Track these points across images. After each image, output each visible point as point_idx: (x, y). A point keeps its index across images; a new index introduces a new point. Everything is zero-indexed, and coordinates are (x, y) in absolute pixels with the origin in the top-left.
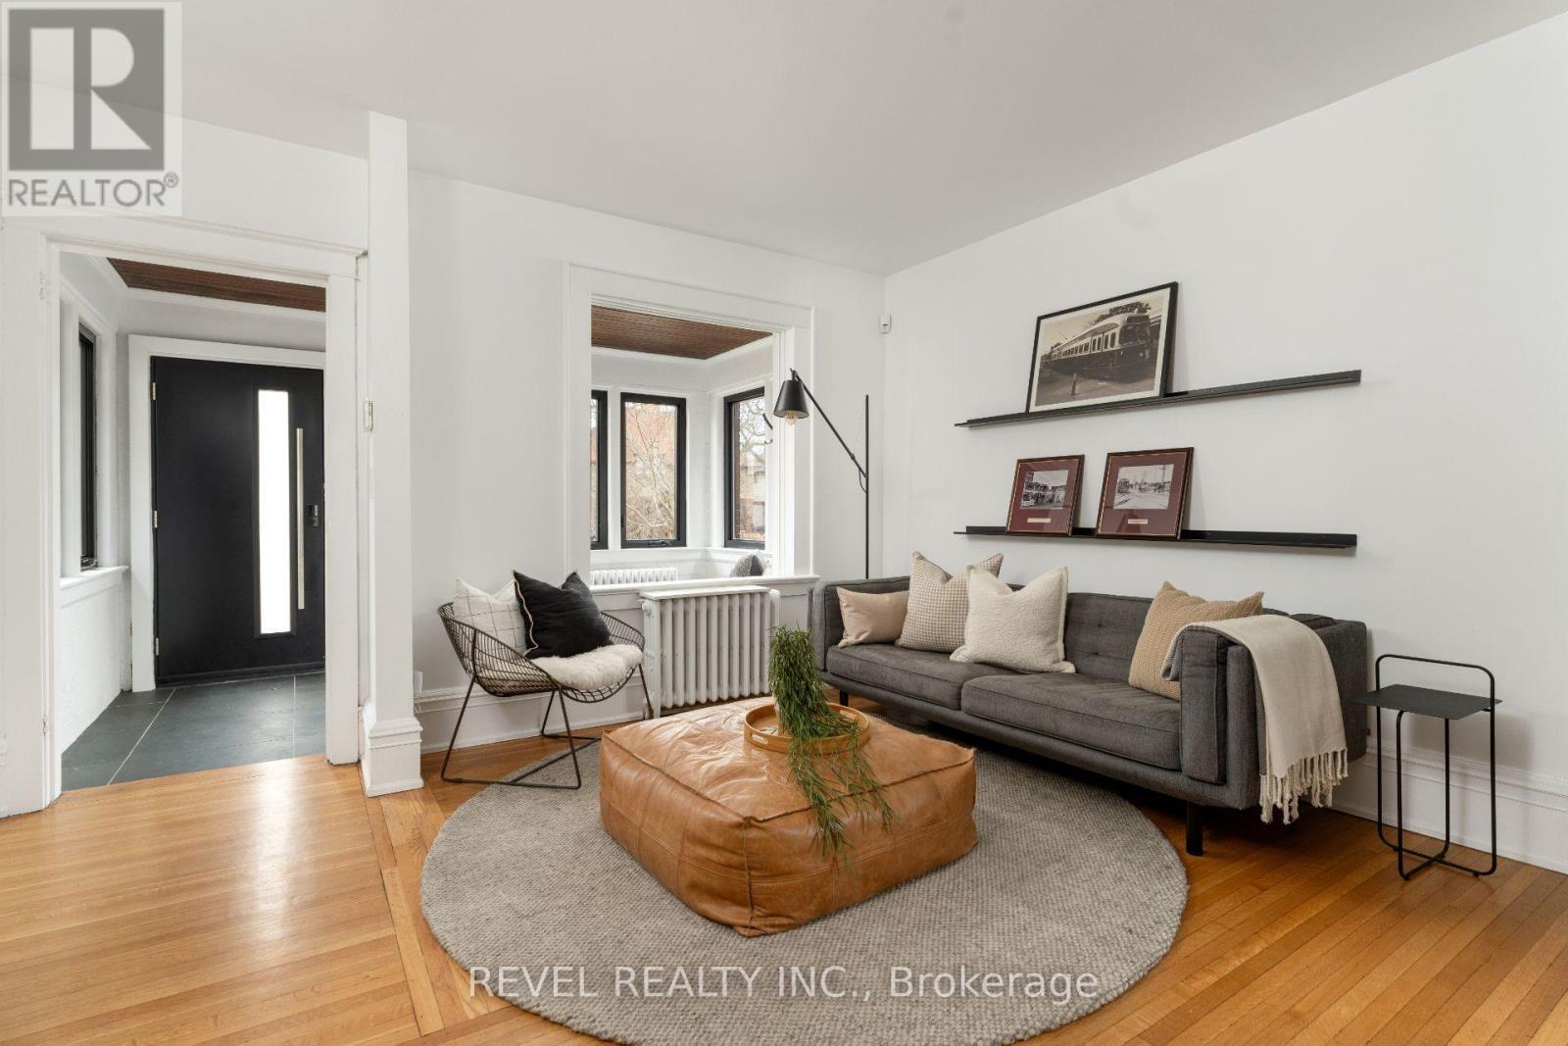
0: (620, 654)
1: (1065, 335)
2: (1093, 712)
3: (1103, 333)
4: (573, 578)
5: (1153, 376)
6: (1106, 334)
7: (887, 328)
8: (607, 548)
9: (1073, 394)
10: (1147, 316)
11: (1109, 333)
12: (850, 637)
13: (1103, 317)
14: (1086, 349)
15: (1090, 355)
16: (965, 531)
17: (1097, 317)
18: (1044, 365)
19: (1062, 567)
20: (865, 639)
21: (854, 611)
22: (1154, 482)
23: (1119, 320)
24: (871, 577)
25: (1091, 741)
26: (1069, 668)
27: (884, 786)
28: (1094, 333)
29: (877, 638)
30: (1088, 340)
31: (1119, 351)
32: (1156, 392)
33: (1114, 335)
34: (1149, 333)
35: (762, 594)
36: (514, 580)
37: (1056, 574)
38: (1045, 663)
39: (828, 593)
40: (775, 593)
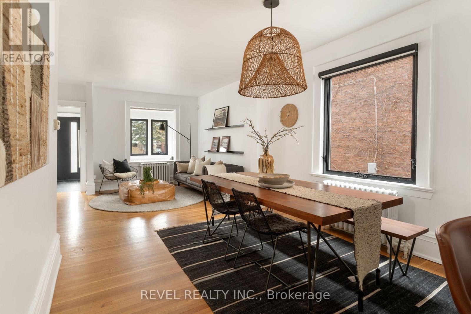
0: (131, 173)
1: (217, 114)
4: (126, 160)
5: (225, 123)
8: (148, 155)
9: (217, 125)
11: (222, 114)
12: (178, 172)
13: (221, 111)
14: (219, 117)
18: (215, 119)
20: (180, 172)
21: (179, 167)
22: (226, 142)
23: (223, 112)
27: (155, 188)
28: (220, 114)
29: (183, 172)
31: (222, 118)
32: (224, 126)
34: (225, 115)
35: (166, 163)
36: (113, 160)
37: (209, 159)
39: (175, 163)
40: (169, 163)
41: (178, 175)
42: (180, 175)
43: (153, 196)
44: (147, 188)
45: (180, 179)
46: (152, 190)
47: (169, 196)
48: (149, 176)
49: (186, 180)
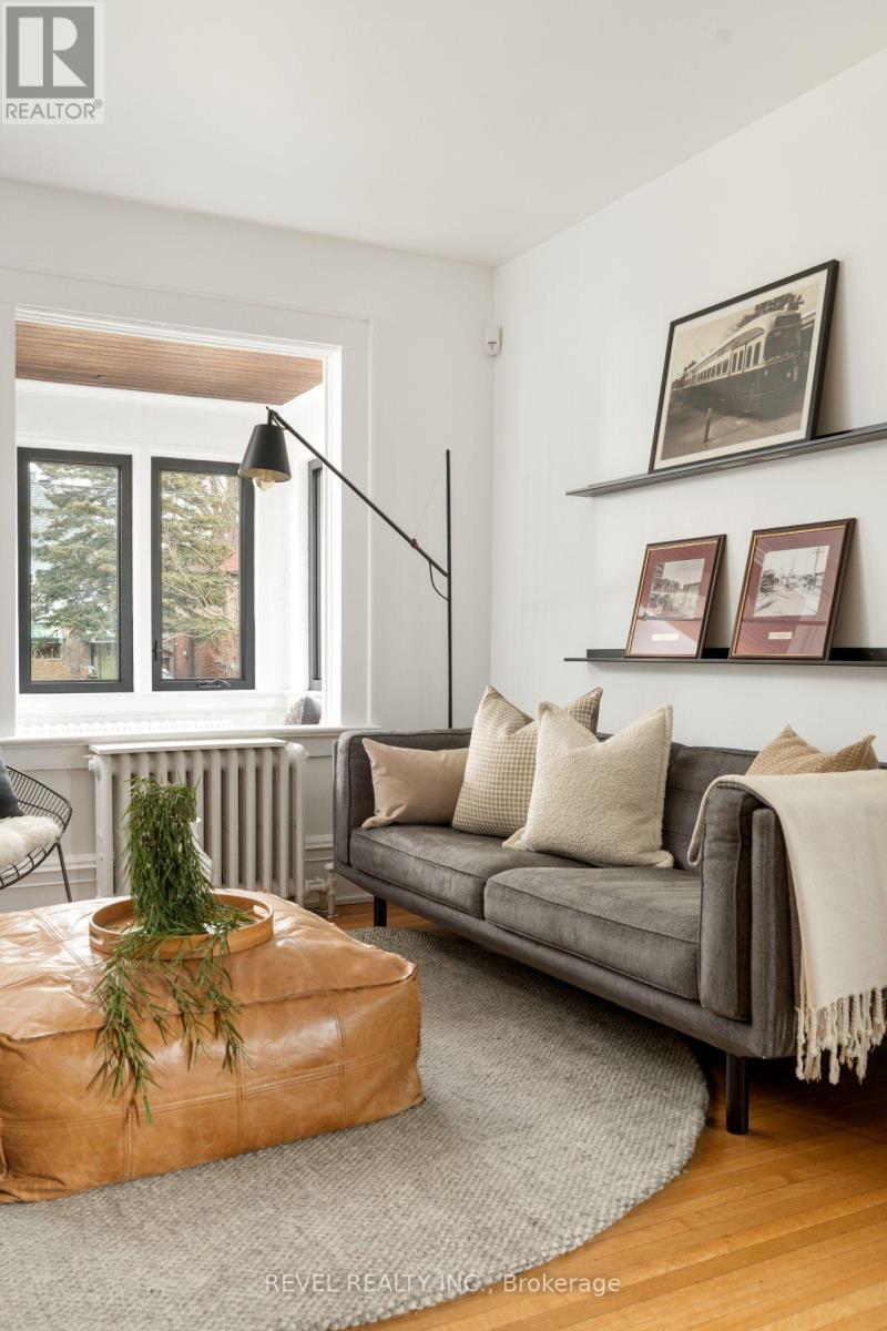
1: (703, 349)
2: (616, 917)
3: (746, 343)
5: (801, 410)
6: (749, 345)
7: (496, 347)
8: (132, 690)
9: (706, 440)
10: (799, 315)
11: (753, 344)
12: (381, 815)
13: (748, 319)
14: (725, 371)
15: (729, 378)
16: (584, 656)
17: (740, 319)
18: (675, 396)
19: (665, 706)
20: (398, 817)
21: (386, 775)
22: (805, 574)
23: (765, 322)
24: (455, 726)
25: (611, 960)
26: (665, 860)
27: (243, 1006)
28: (735, 344)
29: (421, 815)
30: (727, 355)
31: (762, 370)
32: (801, 433)
33: (758, 346)
34: (799, 340)
35: (276, 750)
37: (657, 716)
38: (628, 851)
39: (355, 747)
40: (295, 748)
41: (382, 840)
42: (402, 841)
43: (227, 1087)
44: (171, 1006)
45: (411, 880)
46: (222, 1021)
47: (373, 1083)
48: (176, 870)
49: (479, 900)
